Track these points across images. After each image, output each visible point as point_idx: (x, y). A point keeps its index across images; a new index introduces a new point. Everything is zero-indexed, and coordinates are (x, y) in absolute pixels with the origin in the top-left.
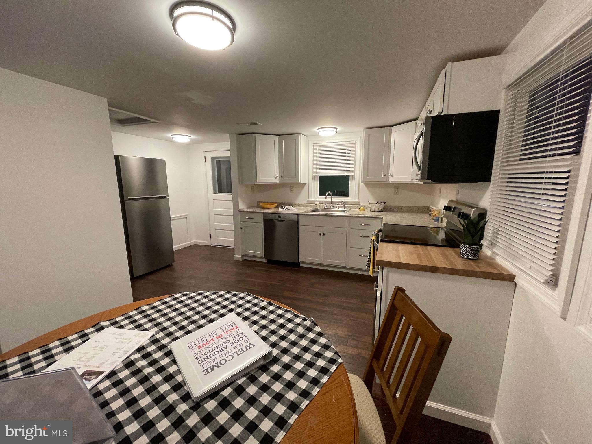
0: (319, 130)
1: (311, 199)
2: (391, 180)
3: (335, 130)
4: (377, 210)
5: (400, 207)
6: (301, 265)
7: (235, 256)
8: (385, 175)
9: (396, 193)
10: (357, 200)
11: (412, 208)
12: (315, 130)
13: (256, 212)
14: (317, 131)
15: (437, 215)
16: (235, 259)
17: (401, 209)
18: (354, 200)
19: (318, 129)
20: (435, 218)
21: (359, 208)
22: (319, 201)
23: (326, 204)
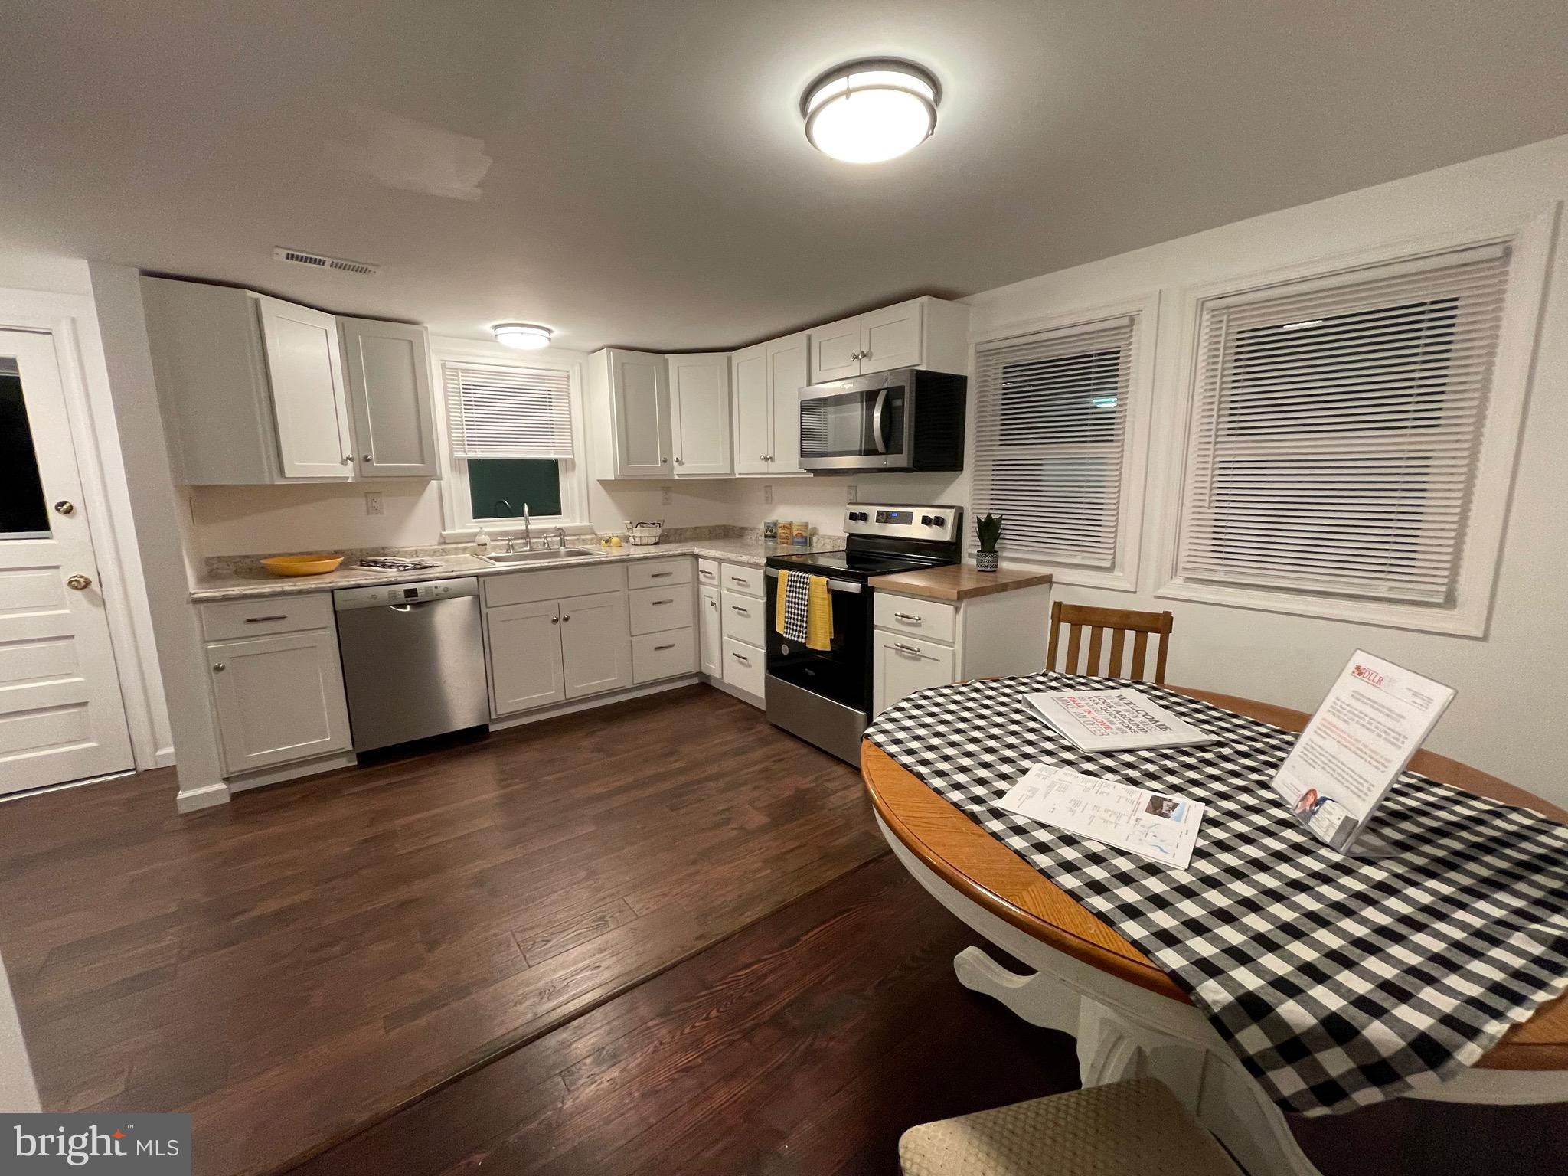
0: (499, 331)
1: (454, 527)
2: (678, 471)
3: (546, 334)
4: (652, 541)
5: (678, 532)
6: (492, 728)
7: (181, 795)
8: (665, 461)
9: (667, 501)
10: (586, 523)
11: (698, 531)
12: (487, 327)
13: (300, 592)
14: (492, 331)
15: (804, 534)
16: (183, 809)
17: (681, 534)
18: (577, 524)
19: (496, 327)
20: (800, 540)
21: (607, 541)
22: (489, 534)
23: (509, 540)
